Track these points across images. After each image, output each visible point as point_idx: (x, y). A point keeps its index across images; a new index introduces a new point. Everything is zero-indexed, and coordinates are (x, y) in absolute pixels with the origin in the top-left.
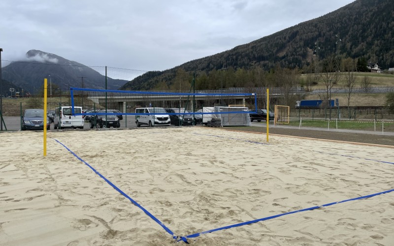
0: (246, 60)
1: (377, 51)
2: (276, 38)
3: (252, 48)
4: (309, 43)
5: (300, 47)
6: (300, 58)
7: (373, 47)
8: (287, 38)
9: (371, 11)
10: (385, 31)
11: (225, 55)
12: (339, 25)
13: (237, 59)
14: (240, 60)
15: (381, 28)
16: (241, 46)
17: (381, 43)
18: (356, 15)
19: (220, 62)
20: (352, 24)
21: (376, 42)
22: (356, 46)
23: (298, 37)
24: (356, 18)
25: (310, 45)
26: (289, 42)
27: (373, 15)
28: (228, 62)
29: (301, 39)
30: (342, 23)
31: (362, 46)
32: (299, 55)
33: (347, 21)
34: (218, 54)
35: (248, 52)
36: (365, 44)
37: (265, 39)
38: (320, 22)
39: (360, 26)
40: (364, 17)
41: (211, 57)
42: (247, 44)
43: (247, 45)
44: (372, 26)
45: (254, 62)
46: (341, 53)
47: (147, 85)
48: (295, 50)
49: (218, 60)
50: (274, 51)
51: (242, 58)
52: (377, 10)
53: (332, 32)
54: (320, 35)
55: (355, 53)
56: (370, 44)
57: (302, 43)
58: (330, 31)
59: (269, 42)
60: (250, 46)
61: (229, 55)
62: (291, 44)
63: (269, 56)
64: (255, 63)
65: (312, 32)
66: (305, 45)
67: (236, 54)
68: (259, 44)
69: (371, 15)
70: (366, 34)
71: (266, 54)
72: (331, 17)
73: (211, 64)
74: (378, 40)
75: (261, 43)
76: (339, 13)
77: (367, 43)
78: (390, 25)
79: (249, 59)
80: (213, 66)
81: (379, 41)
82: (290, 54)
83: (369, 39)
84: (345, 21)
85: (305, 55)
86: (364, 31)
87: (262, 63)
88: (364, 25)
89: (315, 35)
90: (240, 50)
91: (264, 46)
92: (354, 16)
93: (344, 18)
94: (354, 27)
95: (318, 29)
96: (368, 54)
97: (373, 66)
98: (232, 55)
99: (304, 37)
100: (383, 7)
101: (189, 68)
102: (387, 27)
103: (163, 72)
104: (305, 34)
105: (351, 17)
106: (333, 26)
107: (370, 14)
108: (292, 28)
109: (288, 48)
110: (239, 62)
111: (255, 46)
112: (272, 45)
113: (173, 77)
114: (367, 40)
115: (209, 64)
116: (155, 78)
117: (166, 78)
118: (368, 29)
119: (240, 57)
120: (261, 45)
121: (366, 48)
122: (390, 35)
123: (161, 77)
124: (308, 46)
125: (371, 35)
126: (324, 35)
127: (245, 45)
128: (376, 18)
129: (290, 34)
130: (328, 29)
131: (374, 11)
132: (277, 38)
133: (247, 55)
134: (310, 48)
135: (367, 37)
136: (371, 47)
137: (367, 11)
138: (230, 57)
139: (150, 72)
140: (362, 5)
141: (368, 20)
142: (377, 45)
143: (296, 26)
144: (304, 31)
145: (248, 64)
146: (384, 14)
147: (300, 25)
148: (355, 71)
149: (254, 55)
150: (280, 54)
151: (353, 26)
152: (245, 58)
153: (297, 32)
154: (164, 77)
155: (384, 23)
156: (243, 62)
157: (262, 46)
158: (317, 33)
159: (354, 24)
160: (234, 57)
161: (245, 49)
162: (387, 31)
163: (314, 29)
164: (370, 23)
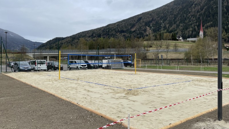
0: (114, 32)
1: (181, 29)
2: (130, 21)
3: (117, 25)
4: (147, 24)
5: (143, 26)
6: (143, 32)
7: (180, 27)
8: (136, 21)
9: (178, 8)
10: (185, 19)
11: (102, 29)
12: (162, 15)
13: (109, 31)
14: (111, 32)
15: (183, 17)
16: (111, 24)
17: (183, 25)
18: (171, 10)
19: (99, 33)
20: (169, 15)
21: (181, 24)
22: (171, 26)
23: (142, 20)
24: (171, 12)
26: (137, 23)
28: (104, 33)
29: (143, 22)
30: (164, 14)
31: (174, 26)
32: (142, 30)
33: (167, 13)
34: (98, 28)
35: (115, 28)
36: (175, 25)
37: (124, 21)
38: (153, 13)
39: (173, 16)
40: (175, 11)
41: (94, 30)
42: (114, 23)
43: (115, 24)
44: (179, 16)
45: (118, 33)
46: (164, 30)
47: (55, 46)
48: (140, 27)
49: (98, 32)
50: (129, 28)
51: (112, 31)
52: (181, 7)
53: (159, 18)
54: (153, 20)
55: (171, 30)
56: (178, 26)
57: (144, 24)
58: (158, 18)
59: (126, 23)
60: (116, 25)
61: (105, 29)
62: (138, 24)
63: (127, 30)
64: (119, 34)
65: (149, 18)
67: (108, 29)
68: (121, 24)
69: (179, 10)
70: (176, 20)
71: (125, 29)
72: (158, 10)
73: (94, 34)
75: (122, 23)
76: (162, 8)
77: (176, 25)
78: (188, 16)
79: (116, 31)
80: (95, 35)
81: (182, 24)
82: (137, 30)
83: (178, 23)
84: (166, 12)
85: (145, 30)
86: (175, 18)
87: (123, 34)
88: (175, 15)
89: (150, 20)
90: (111, 27)
91: (124, 24)
92: (170, 10)
94: (170, 16)
95: (152, 16)
96: (177, 31)
97: (179, 37)
98: (106, 29)
99: (145, 20)
100: (184, 6)
101: (81, 36)
103: (65, 38)
104: (146, 19)
106: (159, 15)
107: (178, 9)
108: (138, 15)
109: (137, 26)
110: (110, 33)
111: (119, 25)
112: (128, 24)
113: (71, 41)
114: (177, 24)
115: (93, 34)
116: (60, 42)
118: (177, 17)
119: (110, 30)
120: (122, 24)
121: (176, 27)
122: (188, 21)
123: (64, 41)
124: (147, 26)
125: (178, 20)
126: (155, 20)
127: (113, 24)
128: (181, 12)
129: (138, 18)
130: (157, 17)
131: (180, 8)
132: (131, 21)
133: (114, 29)
136: (179, 27)
137: (176, 8)
138: (105, 30)
139: (56, 38)
140: (174, 5)
141: (177, 12)
142: (182, 26)
143: (140, 15)
144: (144, 17)
145: (115, 35)
146: (185, 9)
147: (143, 14)
148: (171, 40)
149: (118, 30)
150: (132, 29)
151: (169, 16)
152: (114, 31)
153: (141, 17)
154: (66, 41)
155: (185, 15)
156: (113, 33)
157: (122, 25)
158: (151, 19)
159: (170, 15)
160: (107, 30)
161: (113, 26)
162: (186, 19)
163: (150, 16)
164: (178, 14)
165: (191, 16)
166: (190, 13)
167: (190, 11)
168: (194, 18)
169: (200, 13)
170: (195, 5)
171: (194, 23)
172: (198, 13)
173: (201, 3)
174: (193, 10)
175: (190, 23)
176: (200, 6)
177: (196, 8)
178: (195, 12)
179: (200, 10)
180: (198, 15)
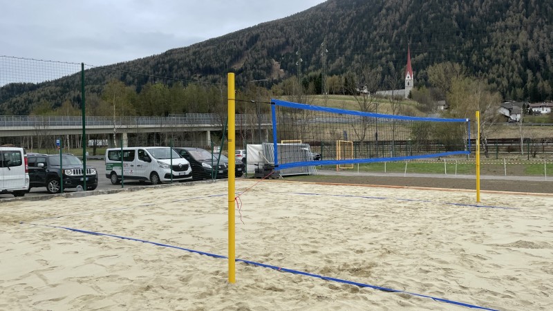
0: (185, 72)
1: (358, 68)
2: (228, 42)
3: (194, 53)
4: (273, 53)
5: (263, 57)
6: (264, 73)
7: (353, 63)
8: (244, 43)
9: (349, 15)
10: (366, 43)
11: (152, 63)
12: (310, 31)
13: (171, 69)
14: (176, 71)
15: (361, 38)
16: (176, 50)
17: (361, 58)
18: (331, 19)
19: (144, 72)
21: (356, 57)
22: (333, 61)
23: (259, 43)
24: (331, 24)
25: (275, 56)
26: (247, 49)
27: (351, 21)
28: (156, 73)
29: (263, 47)
30: (315, 29)
31: (340, 61)
32: (262, 69)
33: (321, 26)
34: (139, 60)
35: (187, 60)
36: (343, 58)
37: (211, 42)
38: (287, 24)
39: (337, 35)
40: (341, 23)
41: (128, 63)
42: (185, 48)
43: (187, 49)
44: (351, 36)
45: (198, 75)
46: (315, 69)
47: (9, 107)
48: (256, 61)
49: (140, 69)
50: (228, 61)
51: (179, 67)
52: (355, 14)
53: (303, 40)
54: (287, 43)
55: (332, 71)
56: (349, 60)
57: (265, 52)
58: (300, 38)
59: (218, 47)
60: (191, 52)
61: (158, 63)
62: (251, 53)
63: (220, 68)
64: (200, 77)
65: (277, 38)
66: (268, 55)
67: (169, 61)
68: (204, 49)
69: (349, 21)
70: (344, 45)
71: (215, 65)
72: (301, 19)
73: (128, 76)
74: (358, 54)
75: (208, 47)
76: (310, 14)
77: (345, 57)
78: (371, 36)
79: (190, 70)
80: (131, 79)
81: (359, 56)
82: (249, 66)
83: (348, 52)
84: (318, 26)
85: (269, 69)
86: (342, 41)
87: (210, 77)
88: (341, 33)
89: (281, 42)
90: (176, 57)
91: (212, 52)
92: (329, 21)
93: (317, 23)
94: (330, 36)
95: (285, 33)
96: (347, 73)
97: (362, 88)
98: (164, 63)
99: (267, 43)
100: (362, 11)
101: (89, 79)
102: (369, 37)
103: (39, 86)
104: (269, 40)
105: (325, 21)
106: (303, 31)
107: (347, 19)
108: (249, 29)
109: (247, 57)
110: (175, 74)
111: (198, 51)
112: (223, 52)
113: (59, 93)
114: (346, 54)
115: (125, 75)
116: (25, 96)
117: (45, 95)
118: (346, 39)
119: (175, 67)
120: (208, 50)
121: (345, 64)
122: (371, 48)
123: (35, 95)
124: (273, 57)
125: (349, 47)
126: (293, 43)
127: (182, 48)
128: (355, 25)
129: (249, 38)
130: (297, 35)
131: (352, 15)
132: (231, 43)
133: (186, 64)
134: (276, 60)
135: (346, 49)
136: (350, 64)
137: (343, 14)
138: (159, 66)
139: (12, 85)
140: (338, 7)
141: (345, 27)
142: (357, 62)
143: (255, 28)
144: (267, 36)
145: (189, 78)
146: (364, 20)
147: (261, 26)
149: (198, 65)
150: (236, 66)
151: (328, 34)
152: (185, 69)
153: (258, 36)
154: (43, 93)
155: (364, 33)
156: (182, 75)
157: (208, 52)
158: (284, 40)
159: (330, 31)
160: (167, 66)
161: (183, 55)
162: (368, 44)
163: (280, 33)
164: (348, 31)
165: (377, 38)
166: (376, 29)
167: (376, 23)
168: (385, 41)
169: (399, 30)
170: (388, 9)
171: (386, 54)
172: (396, 31)
173: (400, 5)
174: (384, 22)
175: (378, 53)
176: (398, 14)
177: (389, 18)
178: (387, 29)
179: (398, 23)
180: (394, 36)
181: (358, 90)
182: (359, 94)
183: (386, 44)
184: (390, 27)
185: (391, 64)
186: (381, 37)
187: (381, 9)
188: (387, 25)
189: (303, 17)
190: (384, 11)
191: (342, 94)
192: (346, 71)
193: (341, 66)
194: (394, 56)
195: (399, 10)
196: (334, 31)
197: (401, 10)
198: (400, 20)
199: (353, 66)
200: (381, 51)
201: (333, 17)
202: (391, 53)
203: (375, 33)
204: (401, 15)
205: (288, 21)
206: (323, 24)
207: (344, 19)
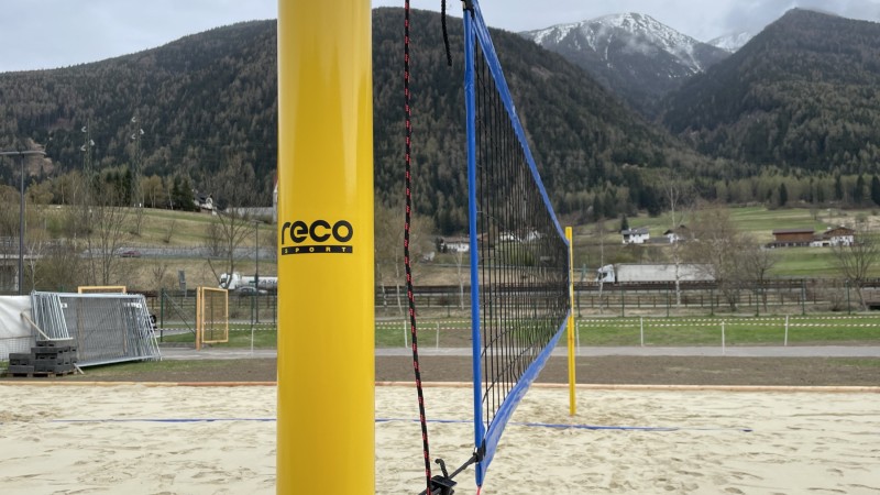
1: (193, 169)
4: (32, 127)
6: (9, 163)
7: (186, 159)
9: (178, 81)
10: (207, 129)
12: (107, 97)
15: (199, 120)
17: (200, 152)
18: (146, 82)
20: (139, 102)
21: (190, 150)
22: (149, 153)
24: (145, 91)
25: (35, 133)
27: (183, 90)
29: (10, 114)
30: (116, 95)
31: (162, 153)
33: (126, 91)
36: (167, 150)
38: (60, 80)
39: (156, 110)
40: (164, 90)
44: (182, 114)
46: (114, 164)
52: (189, 81)
53: (91, 111)
54: (60, 112)
56: (179, 153)
57: (13, 125)
58: (86, 107)
65: (41, 102)
66: (21, 130)
69: (179, 91)
70: (169, 129)
72: (88, 75)
74: (194, 147)
76: (106, 69)
77: (172, 148)
78: (216, 119)
81: (196, 149)
83: (177, 140)
84: (122, 91)
86: (165, 120)
88: (163, 108)
89: (48, 111)
92: (142, 85)
93: (119, 85)
94: (143, 109)
95: (57, 95)
96: (176, 174)
97: (203, 200)
99: (18, 108)
100: (201, 78)
102: (212, 119)
104: (22, 104)
105: (135, 85)
106: (93, 96)
107: (176, 87)
114: (173, 143)
118: (173, 119)
121: (171, 160)
122: (217, 139)
124: (30, 134)
125: (179, 132)
126: (72, 114)
128: (188, 98)
130: (81, 101)
131: (183, 81)
134: (37, 141)
135: (172, 134)
136: (180, 161)
137: (168, 78)
140: (158, 65)
141: (172, 98)
142: (193, 157)
144: (17, 94)
146: (205, 92)
151: (140, 106)
155: (205, 113)
158: (54, 106)
159: (143, 102)
162: (212, 130)
163: (46, 95)
164: (177, 106)
165: (227, 123)
166: (223, 109)
167: (225, 100)
168: (239, 130)
169: (262, 115)
170: (244, 81)
171: (242, 149)
172: (256, 117)
173: (264, 78)
174: (237, 100)
175: (228, 147)
176: (259, 91)
177: (246, 94)
178: (242, 110)
179: (260, 103)
180: (254, 123)
181: (197, 203)
182: (198, 210)
183: (241, 134)
184: (247, 108)
185: (249, 166)
186: (232, 122)
187: (232, 79)
188: (243, 105)
189: (94, 71)
190: (237, 83)
191: (169, 208)
192: (173, 171)
193: (165, 162)
194: (254, 154)
195: (261, 85)
196: (152, 104)
197: (264, 84)
198: (263, 100)
199: (186, 164)
200: (232, 144)
201: (150, 79)
202: (249, 150)
203: (223, 115)
204: (264, 93)
205: (63, 75)
206: (130, 88)
207: (169, 85)
